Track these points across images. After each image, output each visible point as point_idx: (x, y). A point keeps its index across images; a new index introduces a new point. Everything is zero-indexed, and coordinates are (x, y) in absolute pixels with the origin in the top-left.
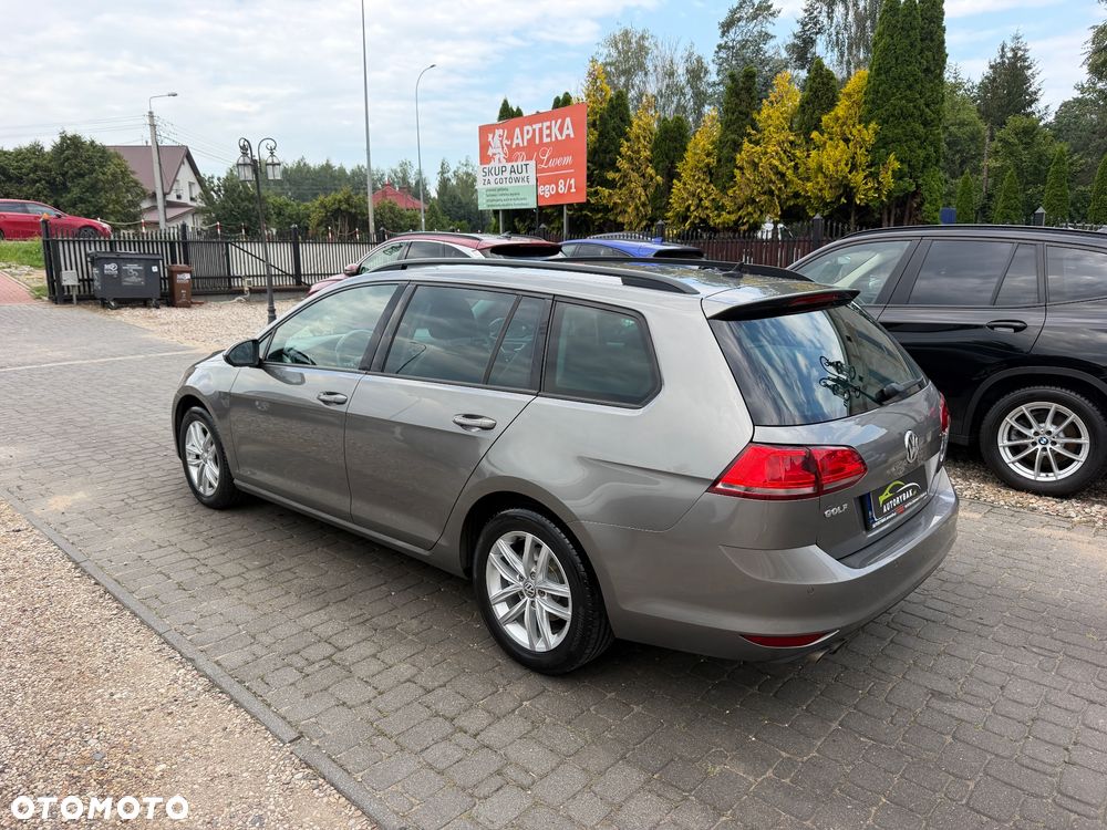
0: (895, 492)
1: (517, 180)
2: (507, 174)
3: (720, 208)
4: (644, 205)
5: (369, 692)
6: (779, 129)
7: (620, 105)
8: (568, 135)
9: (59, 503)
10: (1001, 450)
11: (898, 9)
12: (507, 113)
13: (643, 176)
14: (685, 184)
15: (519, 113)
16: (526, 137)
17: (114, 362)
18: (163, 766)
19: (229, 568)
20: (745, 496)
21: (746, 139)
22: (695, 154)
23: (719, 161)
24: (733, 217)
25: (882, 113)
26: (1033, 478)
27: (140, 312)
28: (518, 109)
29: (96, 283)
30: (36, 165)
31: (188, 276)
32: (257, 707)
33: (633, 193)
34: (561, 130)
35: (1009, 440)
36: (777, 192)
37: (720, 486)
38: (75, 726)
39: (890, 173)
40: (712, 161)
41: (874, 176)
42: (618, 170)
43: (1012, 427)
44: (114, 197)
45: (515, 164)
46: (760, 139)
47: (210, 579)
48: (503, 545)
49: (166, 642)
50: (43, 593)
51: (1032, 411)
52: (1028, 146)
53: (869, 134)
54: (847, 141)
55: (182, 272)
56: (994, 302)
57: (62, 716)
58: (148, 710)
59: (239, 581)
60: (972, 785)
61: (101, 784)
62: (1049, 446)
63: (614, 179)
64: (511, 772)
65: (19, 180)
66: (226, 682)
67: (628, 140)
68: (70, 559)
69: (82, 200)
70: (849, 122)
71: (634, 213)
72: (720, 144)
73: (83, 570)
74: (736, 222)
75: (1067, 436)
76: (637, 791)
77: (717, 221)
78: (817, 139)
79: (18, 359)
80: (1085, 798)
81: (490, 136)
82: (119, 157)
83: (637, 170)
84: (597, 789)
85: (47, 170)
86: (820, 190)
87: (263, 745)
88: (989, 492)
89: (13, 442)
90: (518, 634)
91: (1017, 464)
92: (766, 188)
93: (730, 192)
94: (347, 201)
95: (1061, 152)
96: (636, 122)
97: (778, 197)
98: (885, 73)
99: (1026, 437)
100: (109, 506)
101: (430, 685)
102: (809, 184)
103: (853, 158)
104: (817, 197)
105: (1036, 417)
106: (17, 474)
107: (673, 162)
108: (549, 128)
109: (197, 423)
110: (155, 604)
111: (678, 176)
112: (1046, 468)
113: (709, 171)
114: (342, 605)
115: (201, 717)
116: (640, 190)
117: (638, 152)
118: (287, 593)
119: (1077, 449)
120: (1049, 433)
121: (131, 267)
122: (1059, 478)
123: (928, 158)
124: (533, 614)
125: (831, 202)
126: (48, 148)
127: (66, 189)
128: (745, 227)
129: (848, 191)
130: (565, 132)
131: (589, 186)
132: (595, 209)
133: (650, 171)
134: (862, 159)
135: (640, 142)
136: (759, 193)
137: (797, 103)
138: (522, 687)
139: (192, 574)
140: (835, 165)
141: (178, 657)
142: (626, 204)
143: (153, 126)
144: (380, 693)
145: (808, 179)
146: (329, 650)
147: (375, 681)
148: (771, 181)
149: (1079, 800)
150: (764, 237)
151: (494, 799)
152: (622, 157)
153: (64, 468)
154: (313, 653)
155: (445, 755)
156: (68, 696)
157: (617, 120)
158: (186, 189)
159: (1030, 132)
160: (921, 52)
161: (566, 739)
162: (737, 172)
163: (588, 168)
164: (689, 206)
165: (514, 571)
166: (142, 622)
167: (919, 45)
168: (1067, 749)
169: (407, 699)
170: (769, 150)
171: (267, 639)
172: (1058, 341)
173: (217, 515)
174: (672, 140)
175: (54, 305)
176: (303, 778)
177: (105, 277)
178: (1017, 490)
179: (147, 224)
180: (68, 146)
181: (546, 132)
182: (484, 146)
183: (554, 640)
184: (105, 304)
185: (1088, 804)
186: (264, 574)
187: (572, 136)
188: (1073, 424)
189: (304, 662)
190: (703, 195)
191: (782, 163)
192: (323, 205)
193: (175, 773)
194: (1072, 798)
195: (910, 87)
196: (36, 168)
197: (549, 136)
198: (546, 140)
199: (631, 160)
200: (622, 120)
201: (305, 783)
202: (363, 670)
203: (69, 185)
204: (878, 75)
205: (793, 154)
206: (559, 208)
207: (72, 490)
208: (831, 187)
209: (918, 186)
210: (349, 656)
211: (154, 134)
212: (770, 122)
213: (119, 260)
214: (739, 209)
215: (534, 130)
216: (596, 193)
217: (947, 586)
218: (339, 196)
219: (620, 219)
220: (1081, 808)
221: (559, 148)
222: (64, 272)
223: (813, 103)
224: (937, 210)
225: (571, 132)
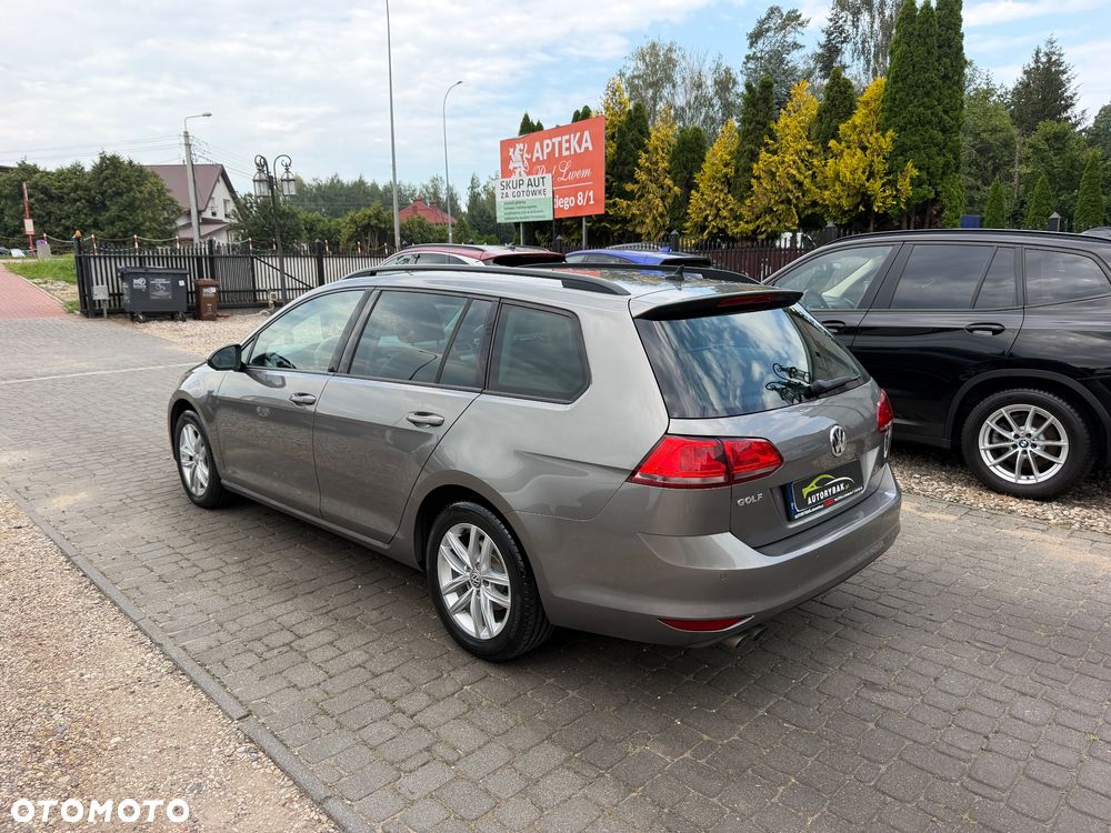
0: (823, 485)
1: (534, 193)
2: (524, 188)
3: (738, 218)
4: (662, 215)
5: (321, 675)
6: (797, 138)
7: (638, 117)
8: (587, 148)
9: (61, 502)
10: (982, 453)
11: (915, 17)
12: (528, 127)
13: (662, 187)
14: (703, 194)
15: (540, 127)
16: (546, 151)
17: (134, 372)
18: (118, 739)
19: (210, 563)
20: (664, 485)
21: (763, 149)
22: (713, 164)
23: (737, 171)
24: (751, 227)
25: (900, 120)
26: (1014, 481)
27: (167, 325)
28: (539, 124)
29: (126, 298)
30: (77, 185)
31: (213, 290)
32: (213, 687)
33: (651, 205)
34: (580, 143)
35: (991, 442)
36: (794, 201)
37: (638, 476)
38: (43, 702)
39: (908, 179)
40: (730, 171)
41: (892, 183)
42: (637, 182)
43: (992, 431)
44: (150, 215)
45: (532, 177)
46: (778, 148)
47: (190, 572)
48: (452, 537)
49: (140, 629)
50: (33, 584)
51: (1012, 414)
52: (1059, 151)
53: (886, 142)
54: (864, 149)
55: (207, 286)
56: (974, 305)
57: (34, 693)
58: (112, 689)
59: (217, 574)
60: (883, 768)
61: (58, 753)
62: (1029, 449)
63: (632, 191)
64: (440, 749)
65: (60, 199)
66: (188, 665)
67: (646, 152)
68: (63, 553)
69: (120, 218)
70: (867, 130)
71: (653, 223)
72: (738, 154)
73: (74, 564)
74: (754, 232)
75: (1047, 438)
76: (556, 768)
77: (735, 231)
78: (834, 148)
79: (45, 370)
80: (994, 782)
81: (511, 150)
82: (156, 176)
83: (656, 181)
84: (517, 766)
85: (87, 189)
86: (838, 199)
87: (213, 721)
88: (970, 495)
89: (28, 447)
90: (466, 622)
91: (999, 467)
92: (784, 197)
93: (748, 202)
94: (377, 216)
95: (1095, 157)
96: (654, 133)
97: (796, 206)
98: (902, 80)
99: (1007, 440)
100: (107, 505)
101: (378, 670)
102: (827, 193)
103: (871, 166)
104: (835, 206)
105: (1015, 420)
106: (25, 476)
107: (691, 173)
108: (568, 141)
109: (188, 426)
110: (135, 594)
111: (696, 186)
112: (1027, 471)
113: (727, 181)
114: (310, 597)
115: (160, 696)
116: (658, 201)
117: (656, 163)
118: (260, 585)
119: (1056, 451)
120: (1029, 435)
121: (159, 282)
122: (1040, 480)
123: (947, 165)
124: (478, 603)
125: (849, 210)
126: (88, 168)
127: (106, 208)
128: (764, 236)
129: (866, 199)
130: (584, 145)
131: (607, 198)
132: (614, 220)
133: (668, 182)
134: (880, 166)
135: (657, 153)
136: (777, 203)
137: (815, 112)
138: (466, 672)
139: (174, 567)
140: (853, 172)
141: (149, 642)
142: (644, 215)
143: (188, 145)
144: (330, 677)
145: (826, 188)
146: (288, 637)
147: (328, 666)
148: (788, 190)
149: (986, 784)
150: (783, 246)
151: (419, 773)
152: (640, 168)
153: (70, 470)
154: (274, 640)
155: (380, 733)
156: (42, 676)
157: (635, 132)
158: (220, 206)
159: (1060, 139)
160: (939, 58)
161: (497, 720)
162: (753, 180)
163: (607, 180)
164: (707, 215)
165: (462, 563)
166: (120, 611)
167: (936, 52)
168: (987, 737)
169: (354, 683)
170: (786, 159)
171: (233, 627)
172: (1050, 345)
173: (207, 514)
174: (690, 151)
175: (85, 319)
176: (245, 751)
177: (134, 292)
178: (999, 493)
179: (181, 241)
180: (107, 166)
181: (565, 145)
182: (506, 160)
183: (497, 628)
184: (133, 318)
185: (995, 788)
186: (242, 568)
187: (591, 149)
188: (1052, 426)
189: (263, 648)
190: (721, 205)
191: (799, 172)
192: (353, 221)
193: (128, 745)
194: (981, 782)
195: (927, 94)
196: (76, 188)
197: (568, 149)
198: (565, 153)
199: (649, 172)
200: (641, 132)
201: (246, 756)
202: (317, 656)
203: (108, 203)
204: (895, 82)
205: (811, 163)
206: (578, 220)
207: (76, 491)
208: (848, 196)
209: (937, 194)
210: (307, 643)
211: (190, 153)
212: (787, 131)
213: (148, 275)
214: (757, 218)
215: (553, 144)
216: (615, 204)
217: (906, 584)
218: (369, 212)
219: (638, 230)
220: (987, 791)
221: (578, 161)
222: (95, 286)
223: (831, 112)
224: (957, 217)
225: (589, 145)
